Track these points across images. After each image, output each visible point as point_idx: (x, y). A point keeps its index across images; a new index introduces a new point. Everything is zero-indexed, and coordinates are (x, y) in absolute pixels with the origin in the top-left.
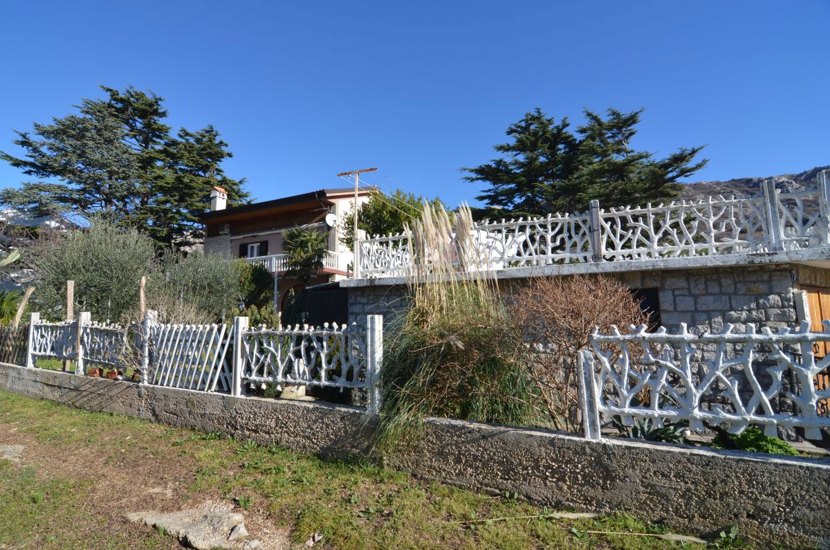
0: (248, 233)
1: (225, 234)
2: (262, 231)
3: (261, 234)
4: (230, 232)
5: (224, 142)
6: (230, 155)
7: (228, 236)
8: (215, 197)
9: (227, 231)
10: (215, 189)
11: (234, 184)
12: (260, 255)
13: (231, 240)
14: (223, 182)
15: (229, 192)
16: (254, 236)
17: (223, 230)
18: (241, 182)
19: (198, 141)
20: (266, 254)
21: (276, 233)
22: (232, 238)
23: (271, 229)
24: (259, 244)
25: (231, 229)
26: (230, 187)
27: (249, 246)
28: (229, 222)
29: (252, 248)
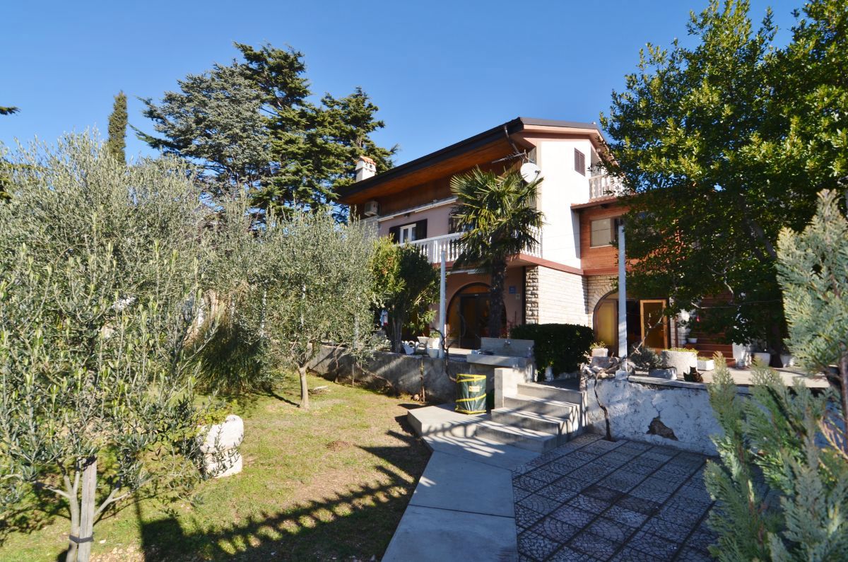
0: (400, 210)
1: (373, 215)
2: (419, 205)
3: (417, 210)
4: (378, 212)
5: (374, 105)
6: (381, 125)
7: (375, 218)
8: (361, 169)
9: (374, 211)
10: (362, 160)
11: (385, 153)
12: (417, 238)
13: (379, 223)
14: (371, 151)
15: (378, 164)
16: (408, 215)
17: (369, 210)
18: (392, 151)
19: (345, 106)
20: (425, 236)
21: (439, 207)
22: (381, 220)
23: (431, 202)
24: (414, 225)
25: (378, 208)
26: (380, 158)
27: (402, 229)
28: (376, 199)
29: (406, 231)
